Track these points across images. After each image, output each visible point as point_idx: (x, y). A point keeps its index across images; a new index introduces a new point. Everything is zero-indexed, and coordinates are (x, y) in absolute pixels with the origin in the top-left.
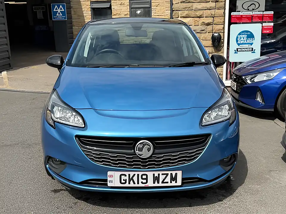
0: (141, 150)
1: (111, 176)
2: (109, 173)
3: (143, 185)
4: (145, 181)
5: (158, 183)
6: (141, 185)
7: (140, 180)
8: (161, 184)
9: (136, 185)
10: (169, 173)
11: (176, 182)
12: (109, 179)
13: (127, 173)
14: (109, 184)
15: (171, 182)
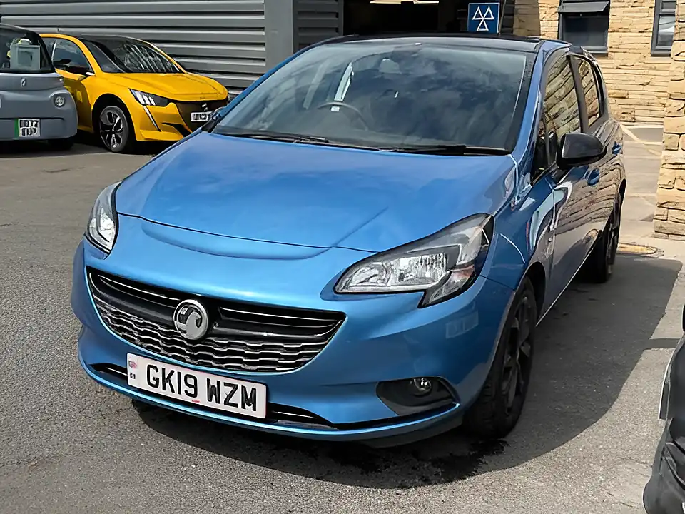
0: (183, 319)
1: (133, 365)
2: (131, 357)
3: (190, 400)
4: (191, 391)
5: (218, 401)
6: (184, 397)
7: (184, 387)
8: (222, 406)
9: (175, 396)
10: (240, 384)
11: (254, 409)
12: (130, 370)
13: (160, 365)
14: (131, 382)
15: (243, 407)
